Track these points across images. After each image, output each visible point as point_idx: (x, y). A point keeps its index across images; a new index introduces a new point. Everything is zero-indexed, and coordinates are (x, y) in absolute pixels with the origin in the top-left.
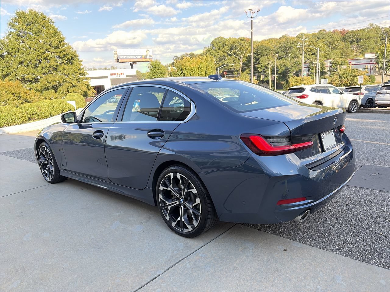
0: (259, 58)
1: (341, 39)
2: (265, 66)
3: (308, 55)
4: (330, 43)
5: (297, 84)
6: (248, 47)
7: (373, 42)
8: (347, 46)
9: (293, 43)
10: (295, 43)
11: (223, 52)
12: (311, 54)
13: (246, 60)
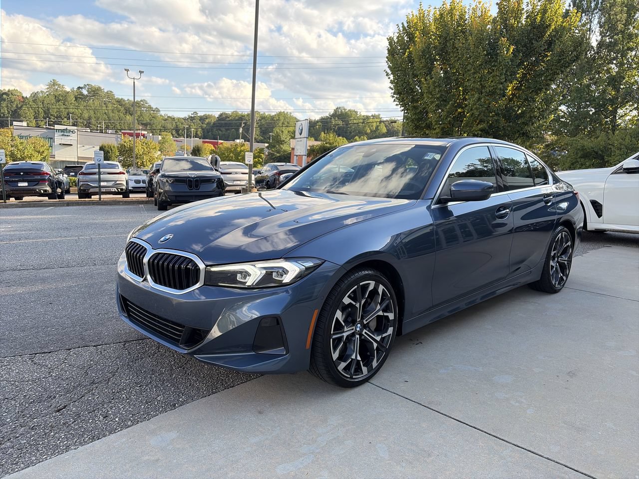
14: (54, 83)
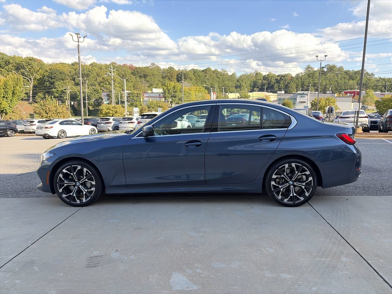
0: (54, 82)
1: (132, 73)
2: (62, 92)
3: (105, 84)
4: (123, 76)
5: (110, 111)
6: (40, 69)
7: (157, 79)
8: (138, 80)
9: (90, 72)
10: (91, 71)
11: (7, 70)
12: (107, 84)
13: (37, 83)
14: (309, 67)
